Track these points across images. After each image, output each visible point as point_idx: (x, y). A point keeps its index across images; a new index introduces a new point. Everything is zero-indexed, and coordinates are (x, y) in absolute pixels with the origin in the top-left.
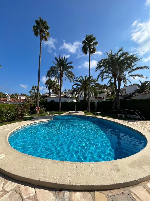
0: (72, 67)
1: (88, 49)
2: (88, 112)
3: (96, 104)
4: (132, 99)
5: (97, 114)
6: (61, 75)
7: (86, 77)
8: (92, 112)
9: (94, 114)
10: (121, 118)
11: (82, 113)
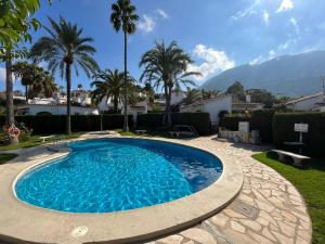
0: (93, 50)
1: (122, 23)
2: (125, 131)
3: (135, 118)
4: (181, 111)
5: (141, 133)
6: (68, 60)
7: (116, 72)
8: (133, 130)
9: (135, 133)
10: (175, 137)
11: (114, 134)
